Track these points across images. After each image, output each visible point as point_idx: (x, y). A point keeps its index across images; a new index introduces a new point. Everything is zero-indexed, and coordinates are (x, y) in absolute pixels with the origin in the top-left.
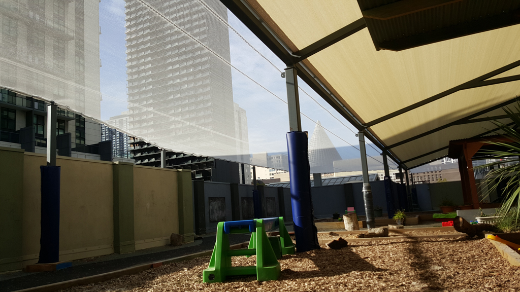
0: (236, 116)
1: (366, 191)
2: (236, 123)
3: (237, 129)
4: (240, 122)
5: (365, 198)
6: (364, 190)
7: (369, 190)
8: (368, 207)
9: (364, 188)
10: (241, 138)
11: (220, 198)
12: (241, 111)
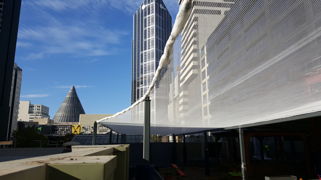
0: (14, 73)
12: (18, 69)
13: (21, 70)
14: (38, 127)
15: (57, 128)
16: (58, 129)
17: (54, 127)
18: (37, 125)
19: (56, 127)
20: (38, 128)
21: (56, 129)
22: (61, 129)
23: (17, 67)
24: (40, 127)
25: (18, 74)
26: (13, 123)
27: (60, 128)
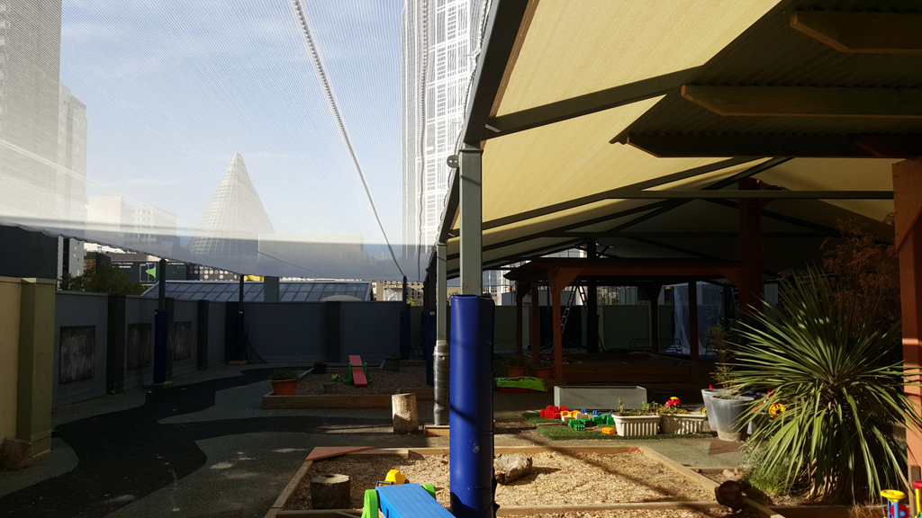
0: (62, 114)
1: (441, 354)
2: (62, 129)
3: (61, 141)
4: (70, 127)
5: (436, 367)
6: (437, 353)
7: (446, 354)
8: (440, 384)
9: (436, 348)
10: (69, 165)
11: (86, 327)
12: (75, 105)
13: (84, 107)
14: (146, 268)
15: (199, 270)
16: (201, 272)
17: (191, 267)
18: (145, 263)
19: (196, 267)
20: (147, 271)
21: (196, 272)
22: (209, 274)
23: (72, 97)
24: (151, 267)
25: (75, 118)
26: (73, 256)
27: (206, 272)
